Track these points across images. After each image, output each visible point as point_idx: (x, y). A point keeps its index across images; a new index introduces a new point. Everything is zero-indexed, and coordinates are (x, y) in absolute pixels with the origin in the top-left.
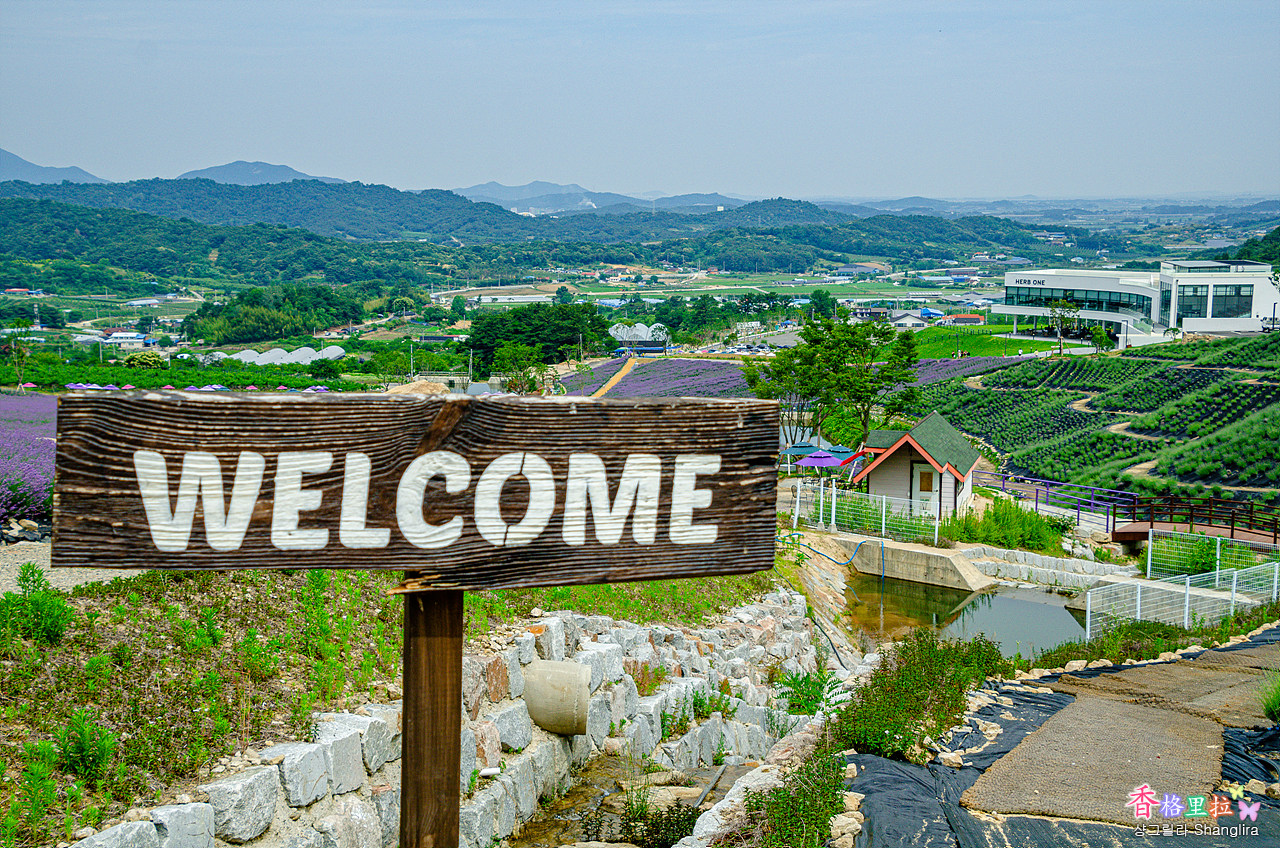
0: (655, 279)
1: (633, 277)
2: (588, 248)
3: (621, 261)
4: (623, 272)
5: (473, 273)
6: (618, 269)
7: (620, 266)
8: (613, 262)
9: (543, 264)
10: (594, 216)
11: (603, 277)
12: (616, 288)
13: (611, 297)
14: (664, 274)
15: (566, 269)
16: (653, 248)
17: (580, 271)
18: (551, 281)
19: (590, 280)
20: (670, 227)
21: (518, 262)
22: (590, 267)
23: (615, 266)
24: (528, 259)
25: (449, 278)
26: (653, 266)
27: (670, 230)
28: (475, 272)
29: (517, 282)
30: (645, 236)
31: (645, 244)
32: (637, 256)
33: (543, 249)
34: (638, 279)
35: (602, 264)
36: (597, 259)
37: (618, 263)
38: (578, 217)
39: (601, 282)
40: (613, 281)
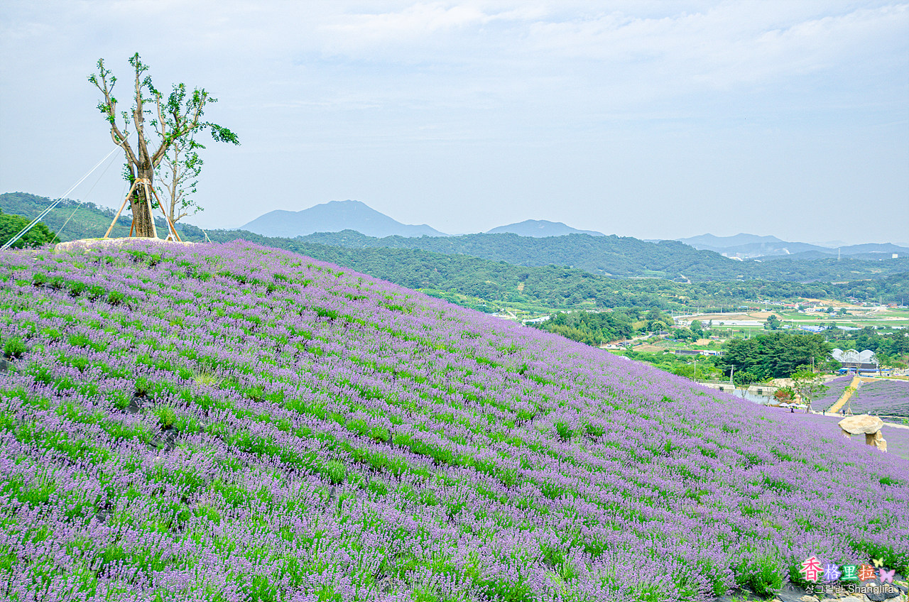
0: (844, 311)
1: (826, 309)
2: (789, 286)
3: (815, 296)
4: (818, 304)
5: (702, 303)
6: (813, 302)
7: (815, 300)
8: (809, 296)
9: (753, 297)
10: (791, 261)
11: (801, 308)
12: (813, 317)
13: (810, 324)
14: (850, 307)
15: (771, 301)
16: (841, 286)
17: (784, 302)
18: (760, 310)
19: (791, 310)
20: (853, 270)
21: (734, 295)
22: (790, 300)
23: (811, 300)
24: (742, 293)
25: (684, 306)
26: (841, 300)
27: (852, 272)
28: (703, 302)
29: (734, 310)
30: (833, 276)
31: (835, 284)
32: (828, 292)
33: (754, 286)
34: (830, 311)
35: (800, 298)
36: (796, 294)
37: (812, 298)
38: (777, 262)
39: (800, 311)
40: (808, 312)
